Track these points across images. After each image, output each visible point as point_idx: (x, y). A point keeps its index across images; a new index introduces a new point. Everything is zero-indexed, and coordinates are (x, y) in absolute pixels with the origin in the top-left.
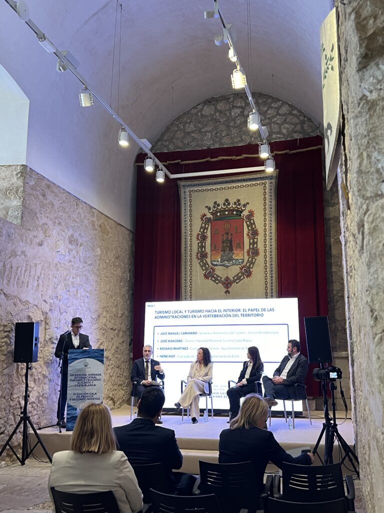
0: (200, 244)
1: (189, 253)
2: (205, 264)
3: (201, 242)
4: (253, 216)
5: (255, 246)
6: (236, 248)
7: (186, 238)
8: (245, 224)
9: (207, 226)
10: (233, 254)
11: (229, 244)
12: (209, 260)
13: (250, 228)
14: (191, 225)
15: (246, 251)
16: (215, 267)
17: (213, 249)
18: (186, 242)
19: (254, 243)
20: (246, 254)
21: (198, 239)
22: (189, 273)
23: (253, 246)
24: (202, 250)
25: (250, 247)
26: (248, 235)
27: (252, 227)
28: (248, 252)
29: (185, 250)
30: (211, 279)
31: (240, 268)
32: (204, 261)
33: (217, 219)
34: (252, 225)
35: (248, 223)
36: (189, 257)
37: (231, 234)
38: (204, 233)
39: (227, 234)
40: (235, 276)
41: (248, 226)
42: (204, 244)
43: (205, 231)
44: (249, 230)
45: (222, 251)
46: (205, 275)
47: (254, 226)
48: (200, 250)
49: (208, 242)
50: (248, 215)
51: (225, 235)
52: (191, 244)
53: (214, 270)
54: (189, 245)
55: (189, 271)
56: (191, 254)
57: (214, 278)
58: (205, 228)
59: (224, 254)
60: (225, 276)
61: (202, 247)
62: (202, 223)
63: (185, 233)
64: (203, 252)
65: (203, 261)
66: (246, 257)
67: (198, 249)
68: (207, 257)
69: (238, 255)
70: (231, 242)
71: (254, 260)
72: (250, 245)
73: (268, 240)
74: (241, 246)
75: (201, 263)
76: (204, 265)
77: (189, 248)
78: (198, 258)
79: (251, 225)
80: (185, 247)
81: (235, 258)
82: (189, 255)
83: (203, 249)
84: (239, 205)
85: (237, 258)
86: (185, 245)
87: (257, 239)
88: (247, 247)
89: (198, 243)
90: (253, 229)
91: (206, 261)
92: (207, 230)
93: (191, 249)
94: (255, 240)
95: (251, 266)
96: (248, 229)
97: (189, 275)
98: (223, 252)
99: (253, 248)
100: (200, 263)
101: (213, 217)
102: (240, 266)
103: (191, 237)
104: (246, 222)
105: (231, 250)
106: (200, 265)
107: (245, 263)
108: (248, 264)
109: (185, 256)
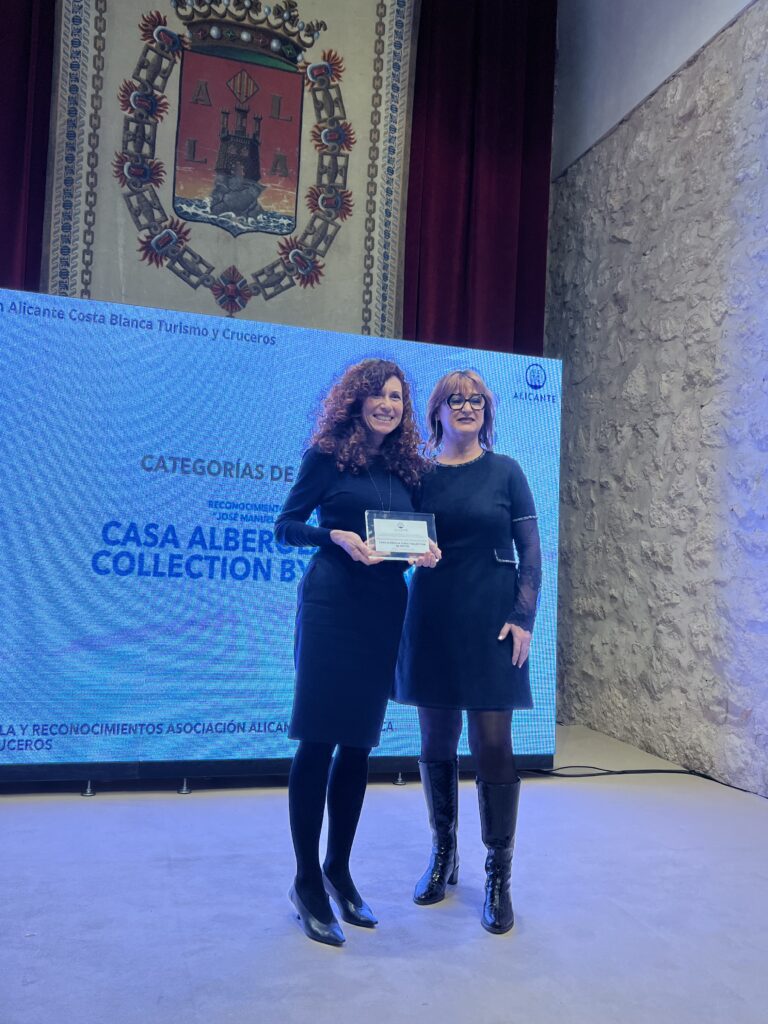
0: (133, 126)
1: (87, 148)
2: (151, 206)
3: (140, 121)
4: (338, 77)
5: (339, 180)
6: (274, 171)
7: (74, 89)
8: (307, 96)
9: (165, 64)
10: (260, 190)
11: (246, 153)
12: (164, 193)
13: (324, 115)
14: (100, 44)
15: (303, 191)
16: (189, 225)
17: (186, 154)
18: (74, 101)
19: (334, 169)
20: (306, 201)
21: (126, 104)
22: (82, 226)
23: (332, 179)
24: (139, 148)
25: (320, 179)
26: (316, 137)
27: (331, 113)
28: (313, 196)
29: (71, 135)
30: (170, 267)
31: (282, 246)
32: (147, 194)
33: (204, 48)
34: (331, 104)
35: (320, 95)
36: (84, 163)
37: (258, 120)
38: (154, 87)
39: (244, 113)
40: (262, 273)
41: (319, 106)
42: (148, 129)
43: (158, 81)
44: (320, 120)
45: (218, 170)
46: (146, 247)
47: (337, 112)
48: (131, 147)
49: (167, 126)
50: (320, 67)
51: (234, 117)
52: (95, 116)
53: (183, 236)
54: (86, 119)
55: (81, 216)
56: (93, 155)
57: (183, 263)
58: (156, 70)
59: (227, 182)
60: (226, 265)
61: (140, 136)
62: (148, 49)
63: (75, 66)
64: (144, 157)
65: (139, 194)
66: (305, 216)
67: (125, 144)
68: (158, 182)
69: (276, 198)
70: (254, 146)
71: (331, 229)
72: (320, 175)
73: (381, 171)
74: (289, 169)
75: (134, 199)
76: (142, 210)
77: (88, 129)
78: (120, 174)
79: (328, 105)
80: (72, 124)
81: (265, 207)
82: (85, 155)
83: (146, 149)
84: (293, 20)
85: (272, 207)
86: (72, 112)
87: (347, 157)
88: (308, 176)
89: (127, 121)
90: (333, 121)
91: (155, 196)
92: (165, 79)
93: (94, 136)
94: (341, 161)
95: (322, 246)
96: (319, 116)
97: (80, 234)
98: (221, 177)
99: (331, 188)
100: (127, 197)
101: (191, 39)
102: (280, 239)
103: (98, 88)
104: (314, 91)
105: (254, 174)
106: (130, 206)
107: (299, 232)
108: (309, 240)
109: (70, 159)
